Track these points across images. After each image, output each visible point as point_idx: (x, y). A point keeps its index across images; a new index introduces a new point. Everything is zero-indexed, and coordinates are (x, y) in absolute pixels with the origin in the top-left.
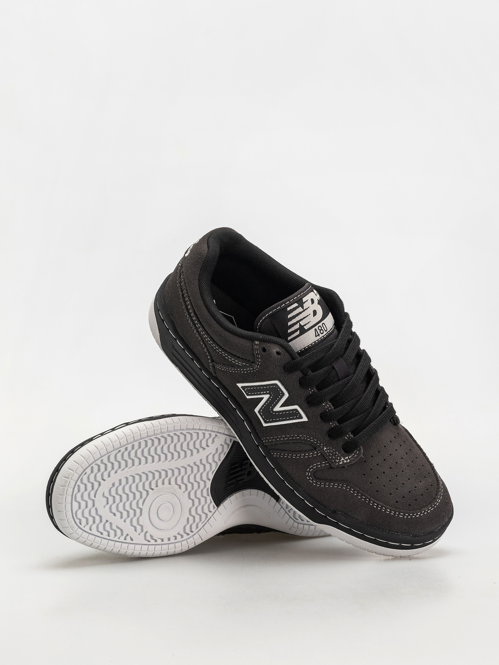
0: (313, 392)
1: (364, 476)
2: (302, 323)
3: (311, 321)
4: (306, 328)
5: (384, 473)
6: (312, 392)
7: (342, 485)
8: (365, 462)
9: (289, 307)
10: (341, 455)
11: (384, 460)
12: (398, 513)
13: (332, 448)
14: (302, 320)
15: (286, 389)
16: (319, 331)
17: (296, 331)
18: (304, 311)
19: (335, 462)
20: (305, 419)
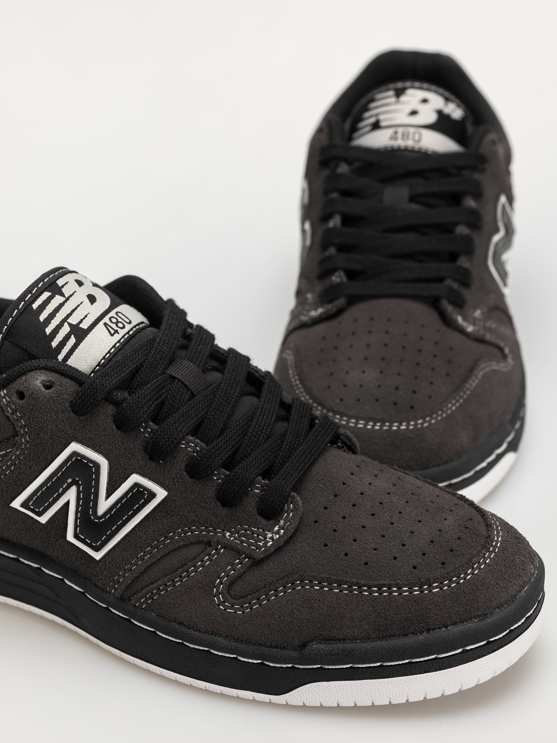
0: (151, 432)
1: (326, 548)
2: (73, 320)
3: (89, 313)
4: (84, 325)
5: (364, 527)
6: (149, 434)
7: (292, 584)
8: (316, 522)
9: (34, 303)
10: (263, 530)
11: (354, 505)
12: (426, 587)
13: (241, 526)
14: (71, 315)
15: (96, 452)
16: (114, 326)
17: (67, 338)
18: (67, 299)
19: (259, 547)
20: (161, 494)
